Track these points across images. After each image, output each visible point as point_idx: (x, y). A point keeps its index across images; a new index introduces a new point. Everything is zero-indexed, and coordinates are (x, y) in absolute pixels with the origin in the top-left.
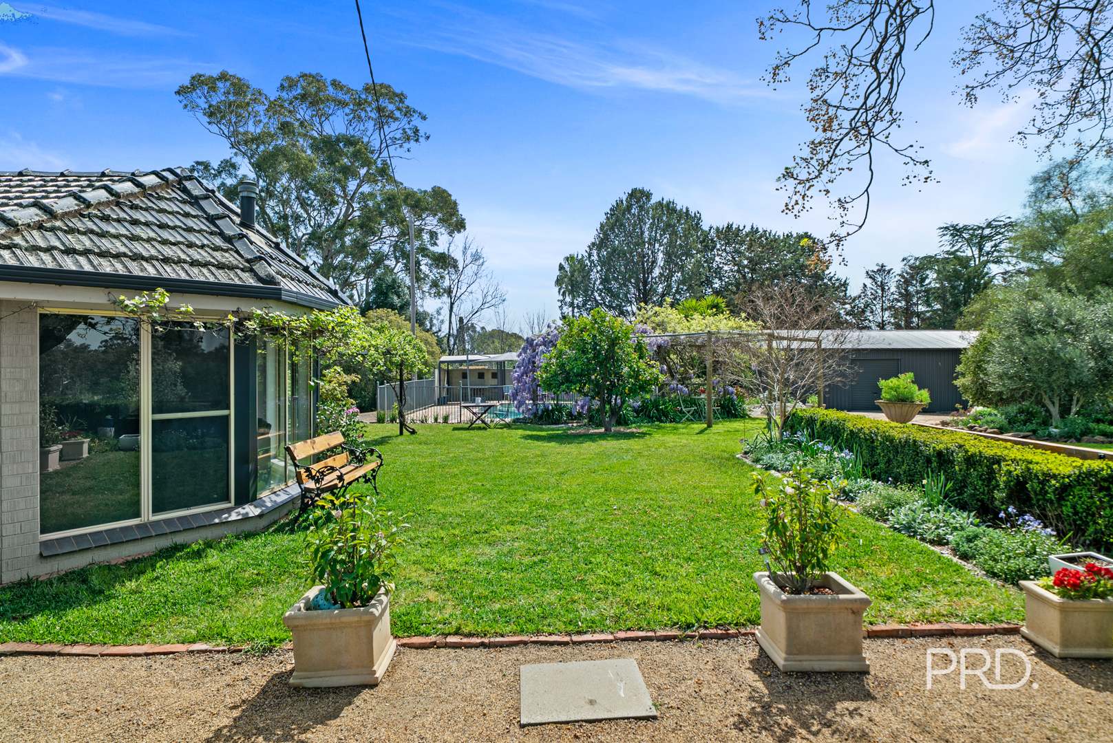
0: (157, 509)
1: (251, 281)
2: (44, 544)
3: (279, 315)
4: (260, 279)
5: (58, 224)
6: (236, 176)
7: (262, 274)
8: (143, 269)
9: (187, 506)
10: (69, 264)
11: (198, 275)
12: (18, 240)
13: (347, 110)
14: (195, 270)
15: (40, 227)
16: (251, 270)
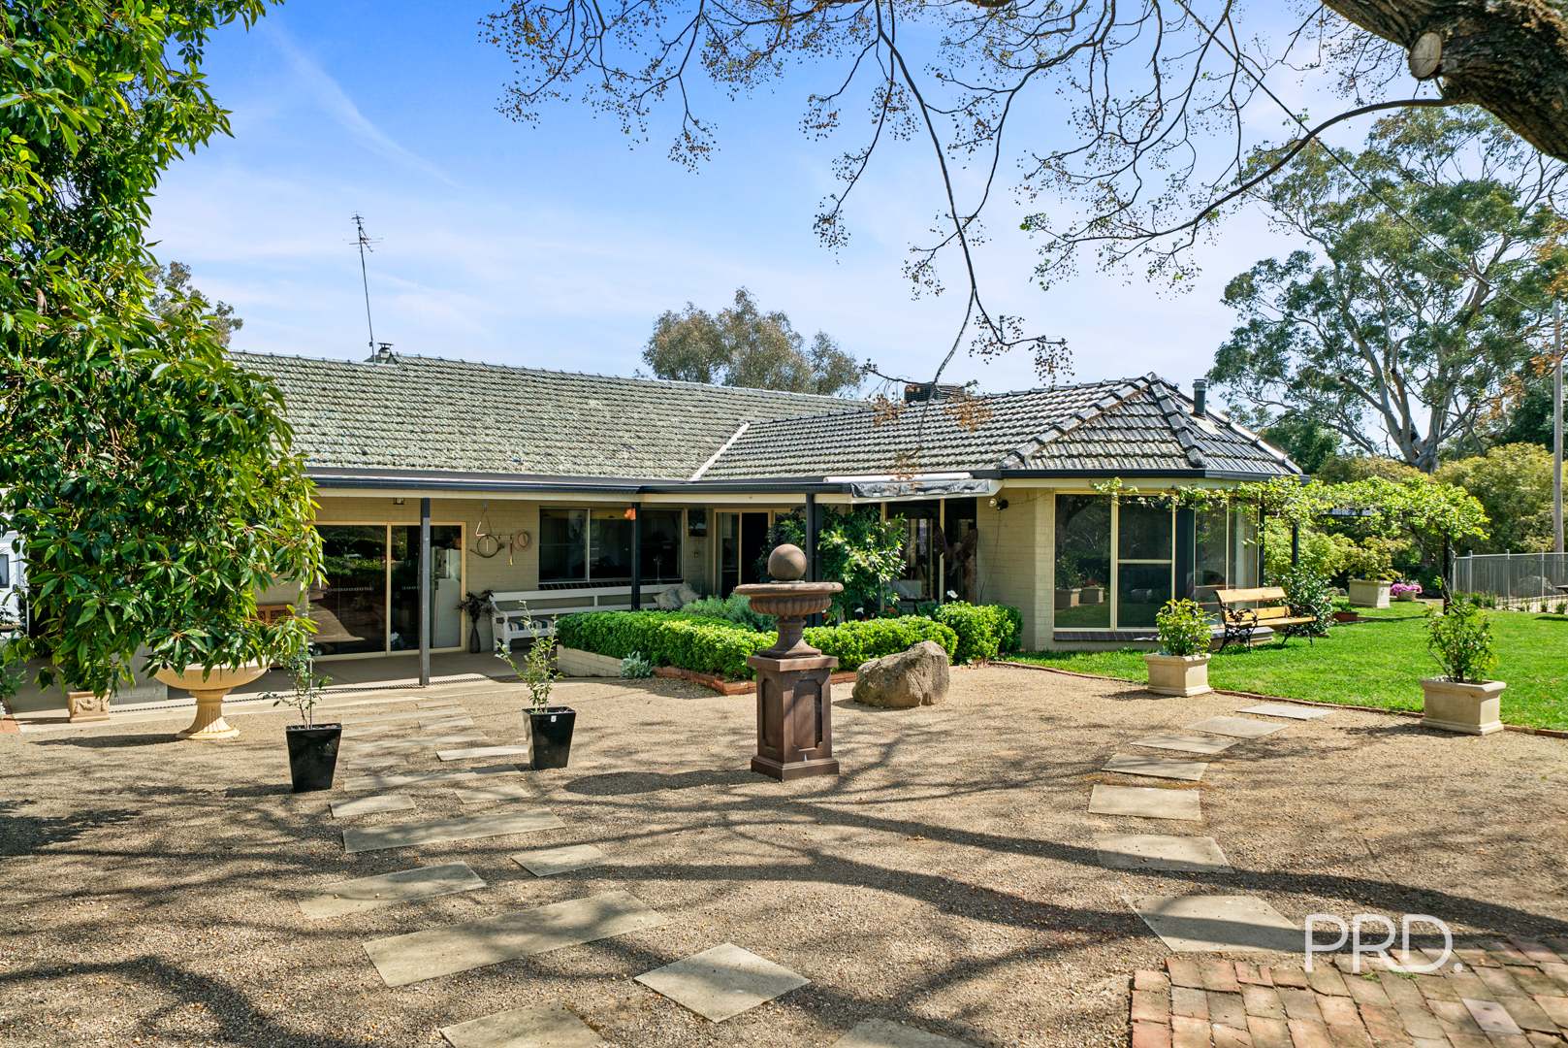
0: (1120, 625)
1: (1183, 465)
2: (1056, 633)
3: (1201, 490)
4: (1191, 464)
5: (1066, 438)
6: (1308, 271)
7: (1192, 459)
8: (1111, 464)
9: (1141, 626)
10: (1069, 465)
11: (1147, 464)
12: (1045, 452)
13: (1485, 134)
14: (1144, 460)
15: (1056, 442)
16: (1186, 456)
